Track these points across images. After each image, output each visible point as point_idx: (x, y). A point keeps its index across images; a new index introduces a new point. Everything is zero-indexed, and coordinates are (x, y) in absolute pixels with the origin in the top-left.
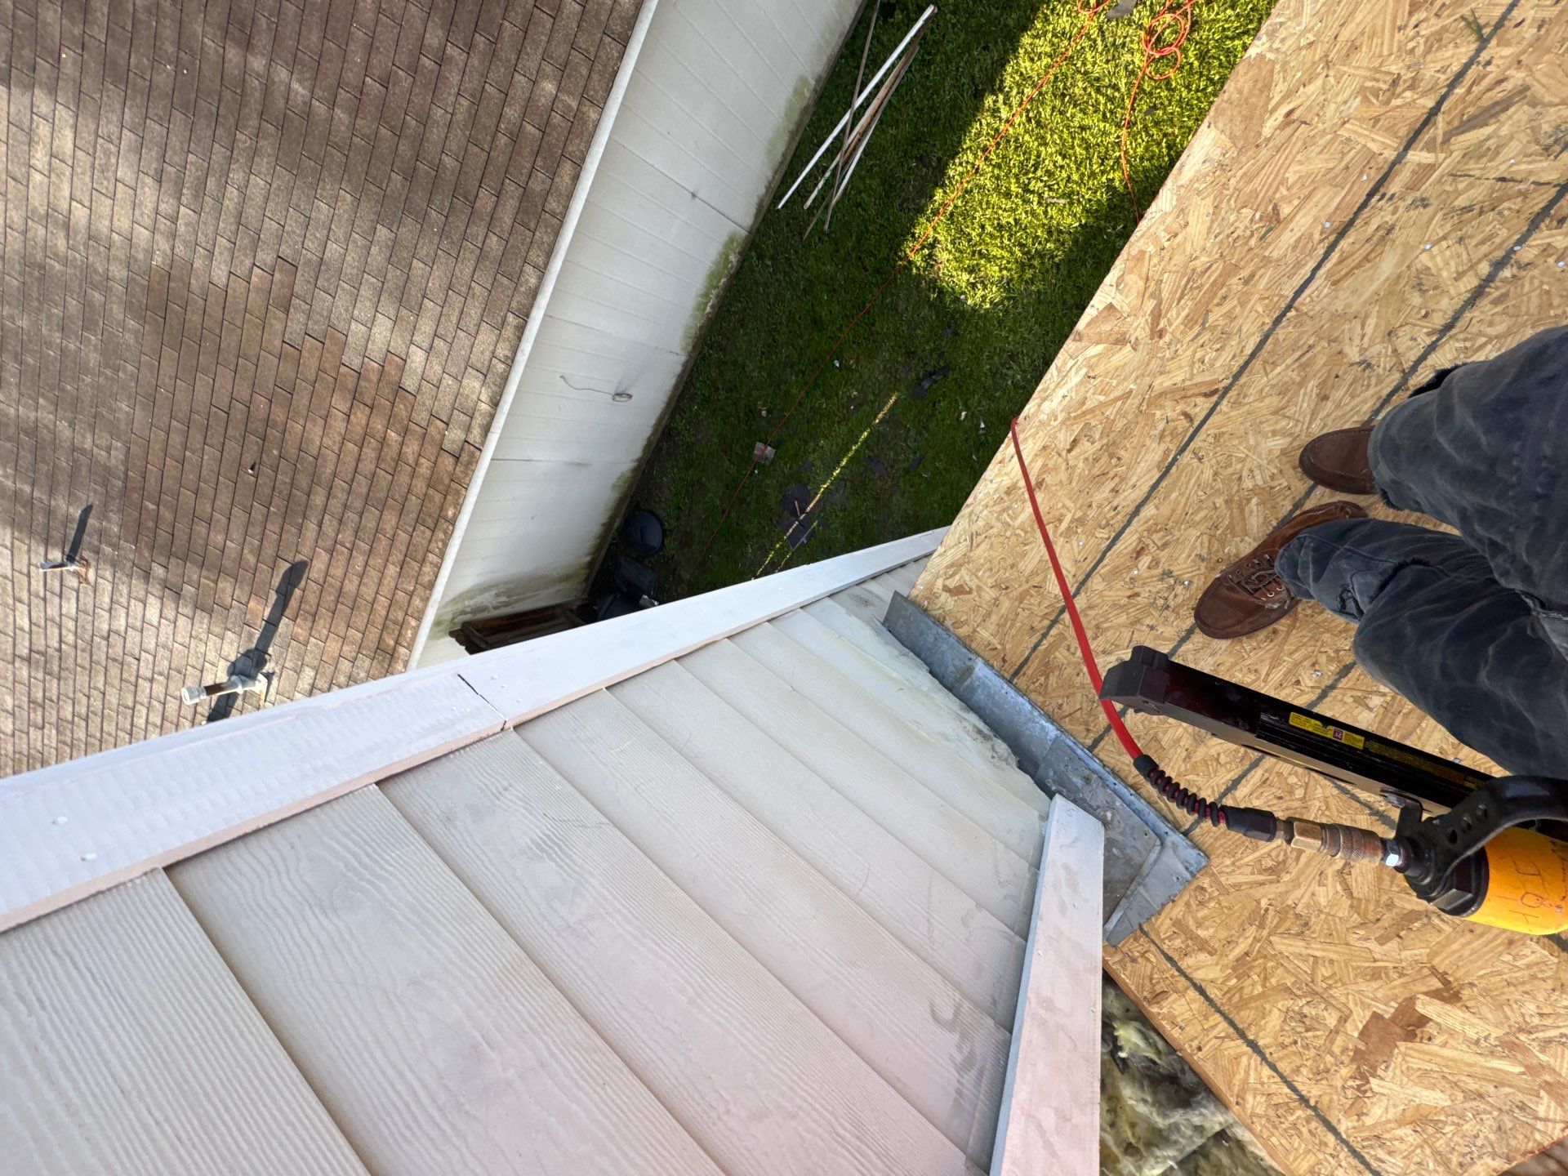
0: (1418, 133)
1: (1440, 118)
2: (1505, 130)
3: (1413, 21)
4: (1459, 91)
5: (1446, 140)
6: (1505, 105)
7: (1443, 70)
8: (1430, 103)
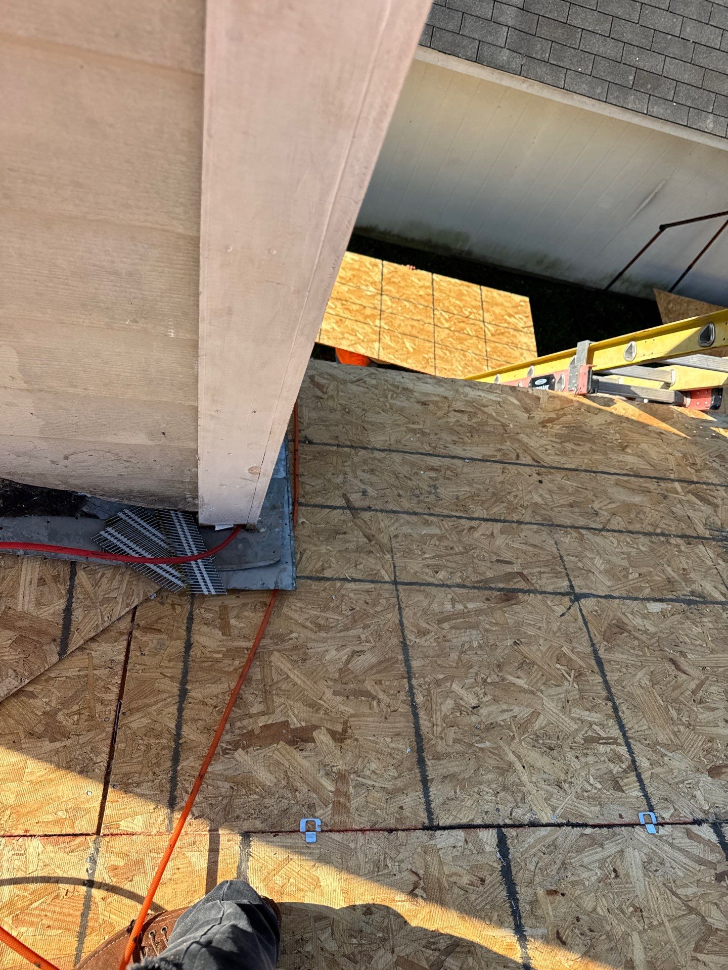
0: (685, 481)
1: (693, 485)
2: (703, 508)
3: (714, 459)
4: (705, 486)
5: (689, 492)
6: (709, 503)
7: (707, 478)
8: (695, 479)
